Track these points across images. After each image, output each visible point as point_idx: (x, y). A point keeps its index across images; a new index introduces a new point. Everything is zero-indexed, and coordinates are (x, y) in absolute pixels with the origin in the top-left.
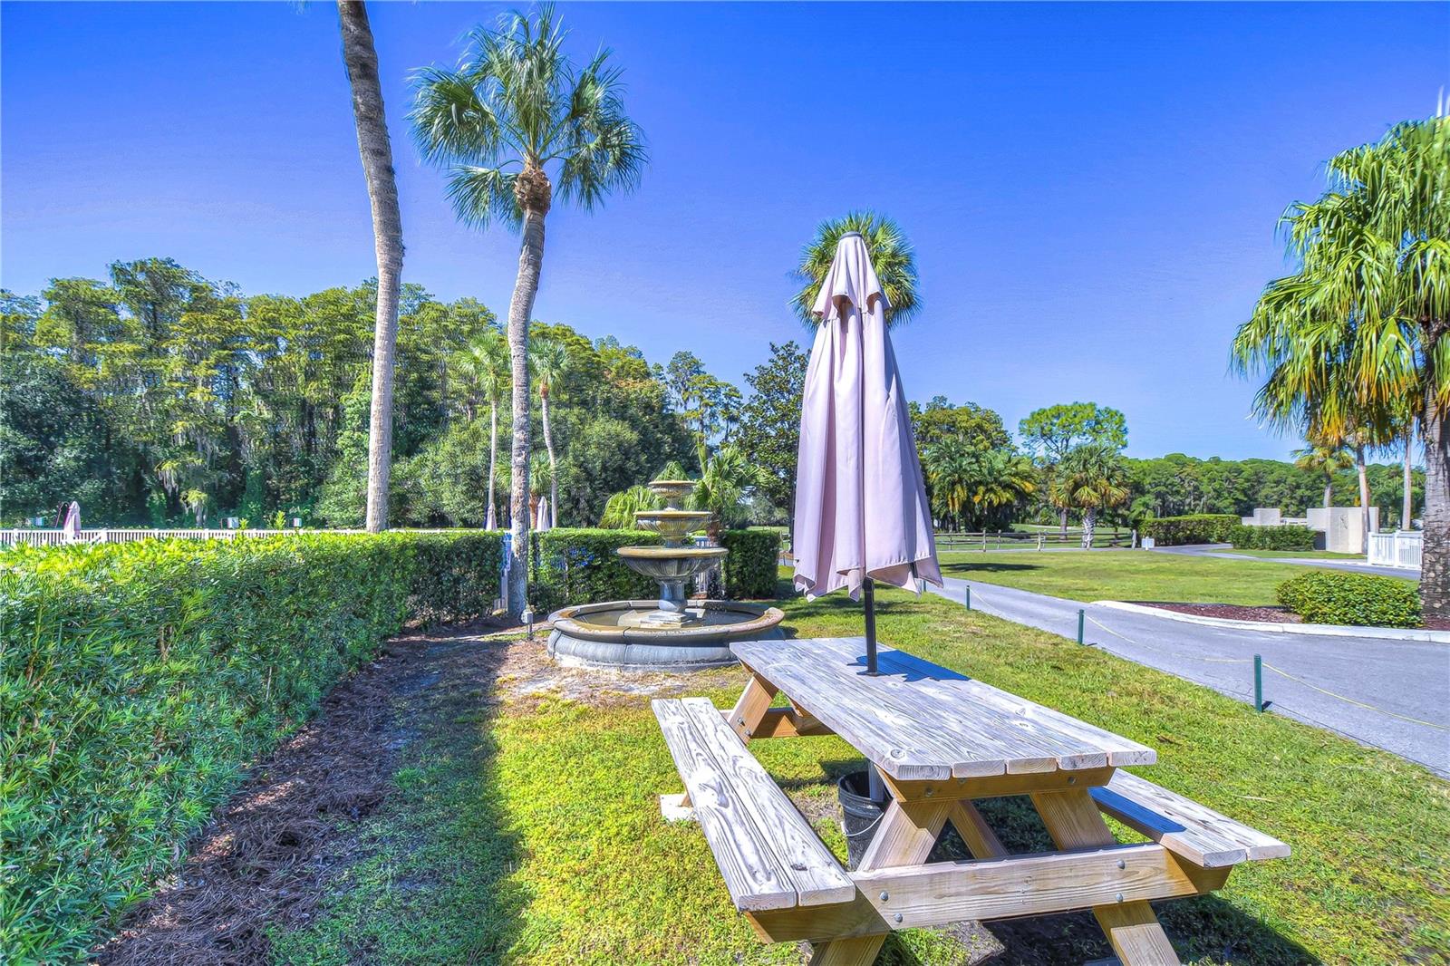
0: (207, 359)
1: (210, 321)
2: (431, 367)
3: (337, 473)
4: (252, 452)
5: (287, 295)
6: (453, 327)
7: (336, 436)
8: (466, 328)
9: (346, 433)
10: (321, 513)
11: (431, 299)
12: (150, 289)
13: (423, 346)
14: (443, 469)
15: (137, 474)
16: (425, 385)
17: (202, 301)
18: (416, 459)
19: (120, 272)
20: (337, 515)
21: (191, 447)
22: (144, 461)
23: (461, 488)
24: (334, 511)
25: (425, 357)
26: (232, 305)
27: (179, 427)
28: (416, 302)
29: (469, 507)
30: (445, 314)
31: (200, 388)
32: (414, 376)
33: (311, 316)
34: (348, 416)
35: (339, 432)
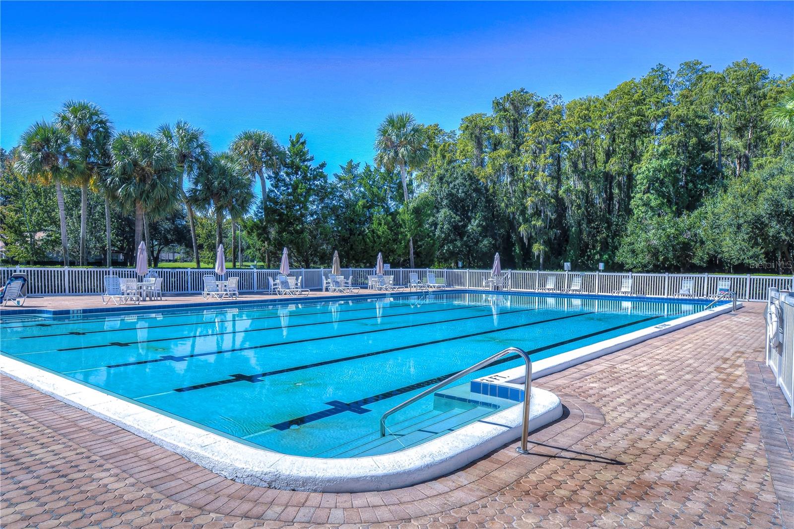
0: (545, 153)
1: (547, 125)
2: (709, 129)
3: (630, 228)
4: (572, 215)
5: (593, 95)
6: (731, 90)
7: (630, 198)
8: (743, 89)
9: (638, 196)
10: (618, 259)
11: (707, 71)
12: (512, 112)
13: (700, 113)
14: (724, 220)
15: (508, 233)
16: (704, 146)
17: (541, 114)
18: (696, 212)
19: (498, 105)
20: (629, 261)
21: (537, 213)
22: (512, 225)
23: (743, 235)
24: (626, 257)
25: (703, 122)
26: (559, 112)
27: (529, 202)
28: (694, 76)
29: (751, 253)
30: (722, 80)
31: (541, 173)
32: (694, 140)
33: (611, 107)
34: (638, 182)
35: (632, 195)
